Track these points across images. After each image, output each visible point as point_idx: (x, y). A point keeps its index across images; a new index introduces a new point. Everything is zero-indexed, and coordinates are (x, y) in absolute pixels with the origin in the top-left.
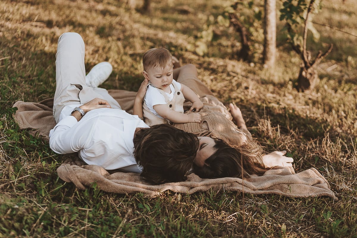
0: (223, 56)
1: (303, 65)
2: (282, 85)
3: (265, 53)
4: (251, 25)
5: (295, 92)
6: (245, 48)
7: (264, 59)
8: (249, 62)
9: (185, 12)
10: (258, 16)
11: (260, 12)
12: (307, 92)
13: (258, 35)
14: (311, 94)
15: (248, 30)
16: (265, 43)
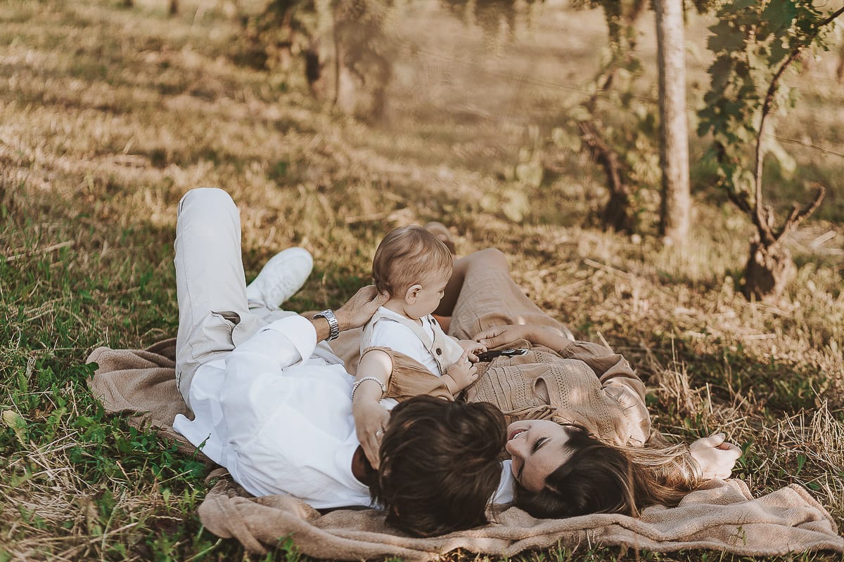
0: (567, 221)
1: (757, 238)
2: (709, 286)
3: (664, 210)
4: (631, 146)
5: (740, 301)
6: (618, 200)
7: (662, 227)
8: (630, 233)
10: (646, 126)
11: (650, 118)
12: (768, 300)
13: (646, 168)
14: (777, 303)
15: (622, 158)
16: (665, 188)
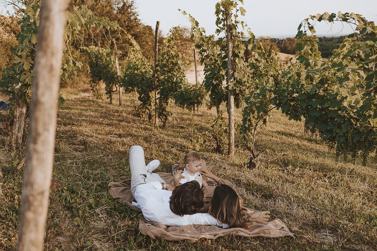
0: (208, 151)
1: (252, 156)
2: (241, 166)
3: (229, 149)
4: (221, 135)
5: (248, 170)
6: (219, 147)
7: (229, 152)
8: (222, 154)
9: (182, 128)
10: (225, 131)
11: (226, 129)
12: (254, 169)
13: (226, 140)
14: (256, 170)
15: (220, 138)
16: (229, 144)
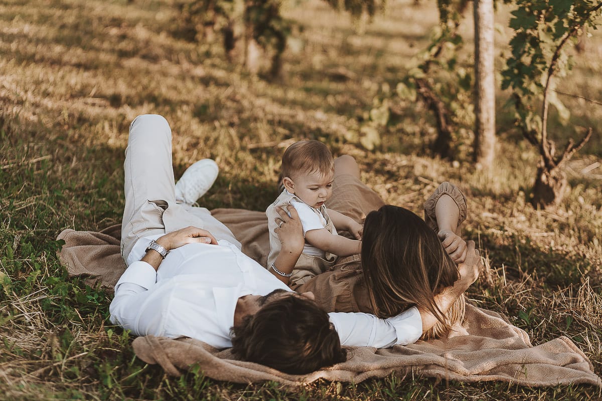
0: (407, 151)
1: (543, 164)
2: (507, 198)
3: (476, 144)
4: (454, 97)
5: (529, 209)
6: (444, 136)
7: (476, 154)
8: (451, 160)
9: (341, 78)
10: (465, 83)
11: (468, 77)
12: (550, 209)
13: (465, 114)
14: (556, 211)
15: (447, 106)
16: (478, 128)
